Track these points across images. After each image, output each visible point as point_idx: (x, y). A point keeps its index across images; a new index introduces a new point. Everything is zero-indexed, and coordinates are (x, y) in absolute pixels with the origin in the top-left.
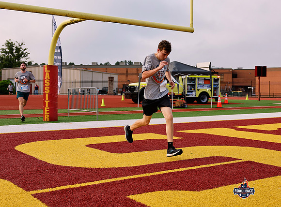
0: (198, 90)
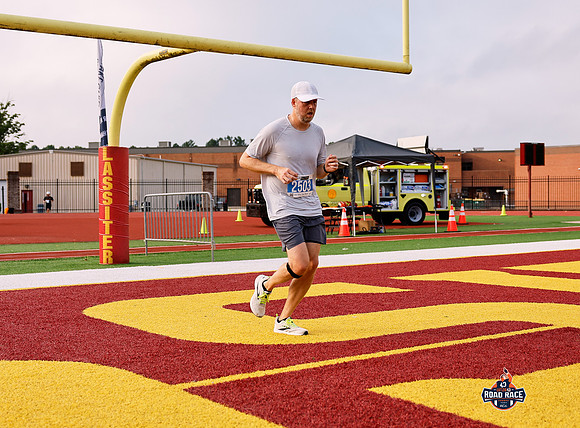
0: (403, 196)
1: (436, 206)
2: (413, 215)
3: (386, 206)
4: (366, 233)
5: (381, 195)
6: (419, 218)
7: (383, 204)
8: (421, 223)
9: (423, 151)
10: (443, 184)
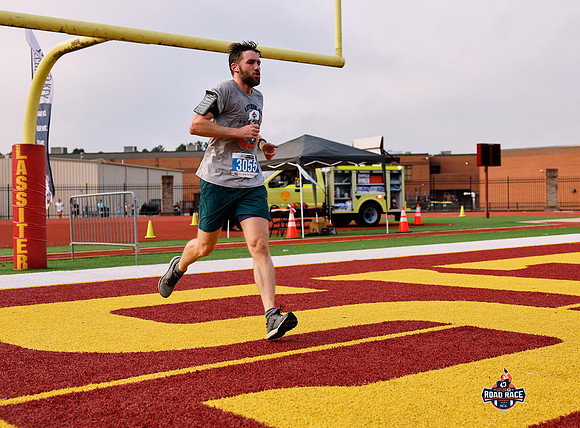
0: (358, 197)
2: (369, 216)
4: (316, 235)
5: (335, 196)
6: (374, 219)
7: (338, 205)
8: (377, 225)
9: (379, 152)
10: (399, 185)
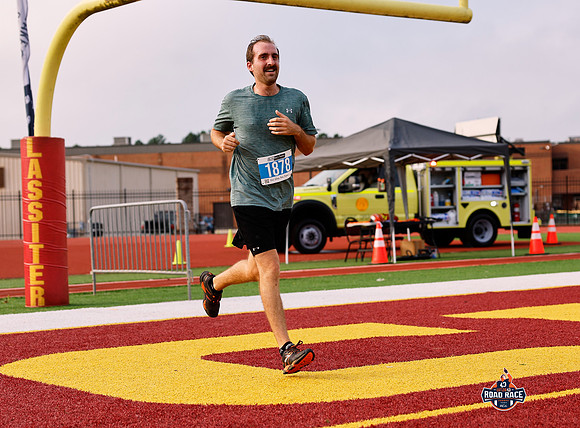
0: (465, 205)
1: (514, 219)
3: (439, 220)
4: (411, 258)
5: (432, 204)
6: (488, 236)
7: (437, 216)
8: (491, 244)
9: (494, 140)
10: (523, 188)
